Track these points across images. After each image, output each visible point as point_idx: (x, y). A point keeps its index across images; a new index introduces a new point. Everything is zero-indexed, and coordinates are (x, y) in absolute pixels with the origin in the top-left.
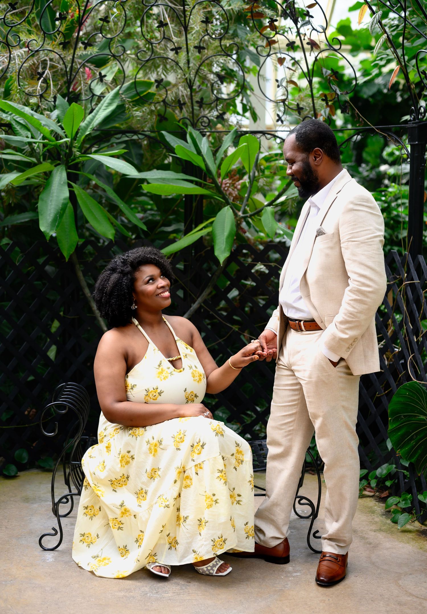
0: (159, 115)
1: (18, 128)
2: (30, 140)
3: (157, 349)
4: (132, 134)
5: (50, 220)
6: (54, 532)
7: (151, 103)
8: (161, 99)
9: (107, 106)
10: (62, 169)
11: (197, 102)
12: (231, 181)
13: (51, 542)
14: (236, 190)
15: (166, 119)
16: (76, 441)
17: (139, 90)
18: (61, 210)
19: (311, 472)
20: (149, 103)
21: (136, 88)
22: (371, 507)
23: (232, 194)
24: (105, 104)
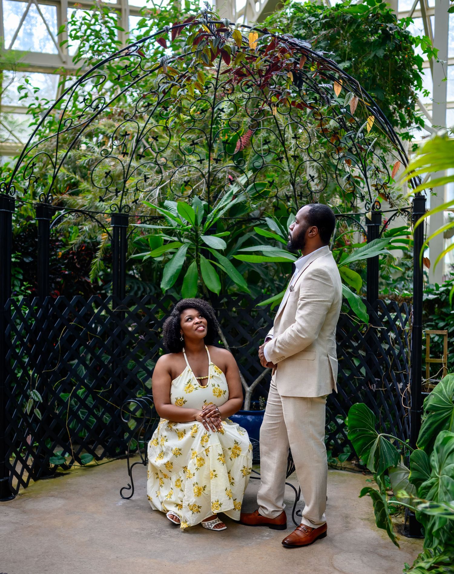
0: (274, 206)
1: (170, 219)
3: (191, 370)
5: (167, 280)
6: (128, 487)
7: (267, 198)
8: (273, 195)
10: (186, 246)
11: (298, 195)
15: (279, 209)
17: (258, 189)
18: (175, 273)
20: (264, 198)
21: (255, 188)
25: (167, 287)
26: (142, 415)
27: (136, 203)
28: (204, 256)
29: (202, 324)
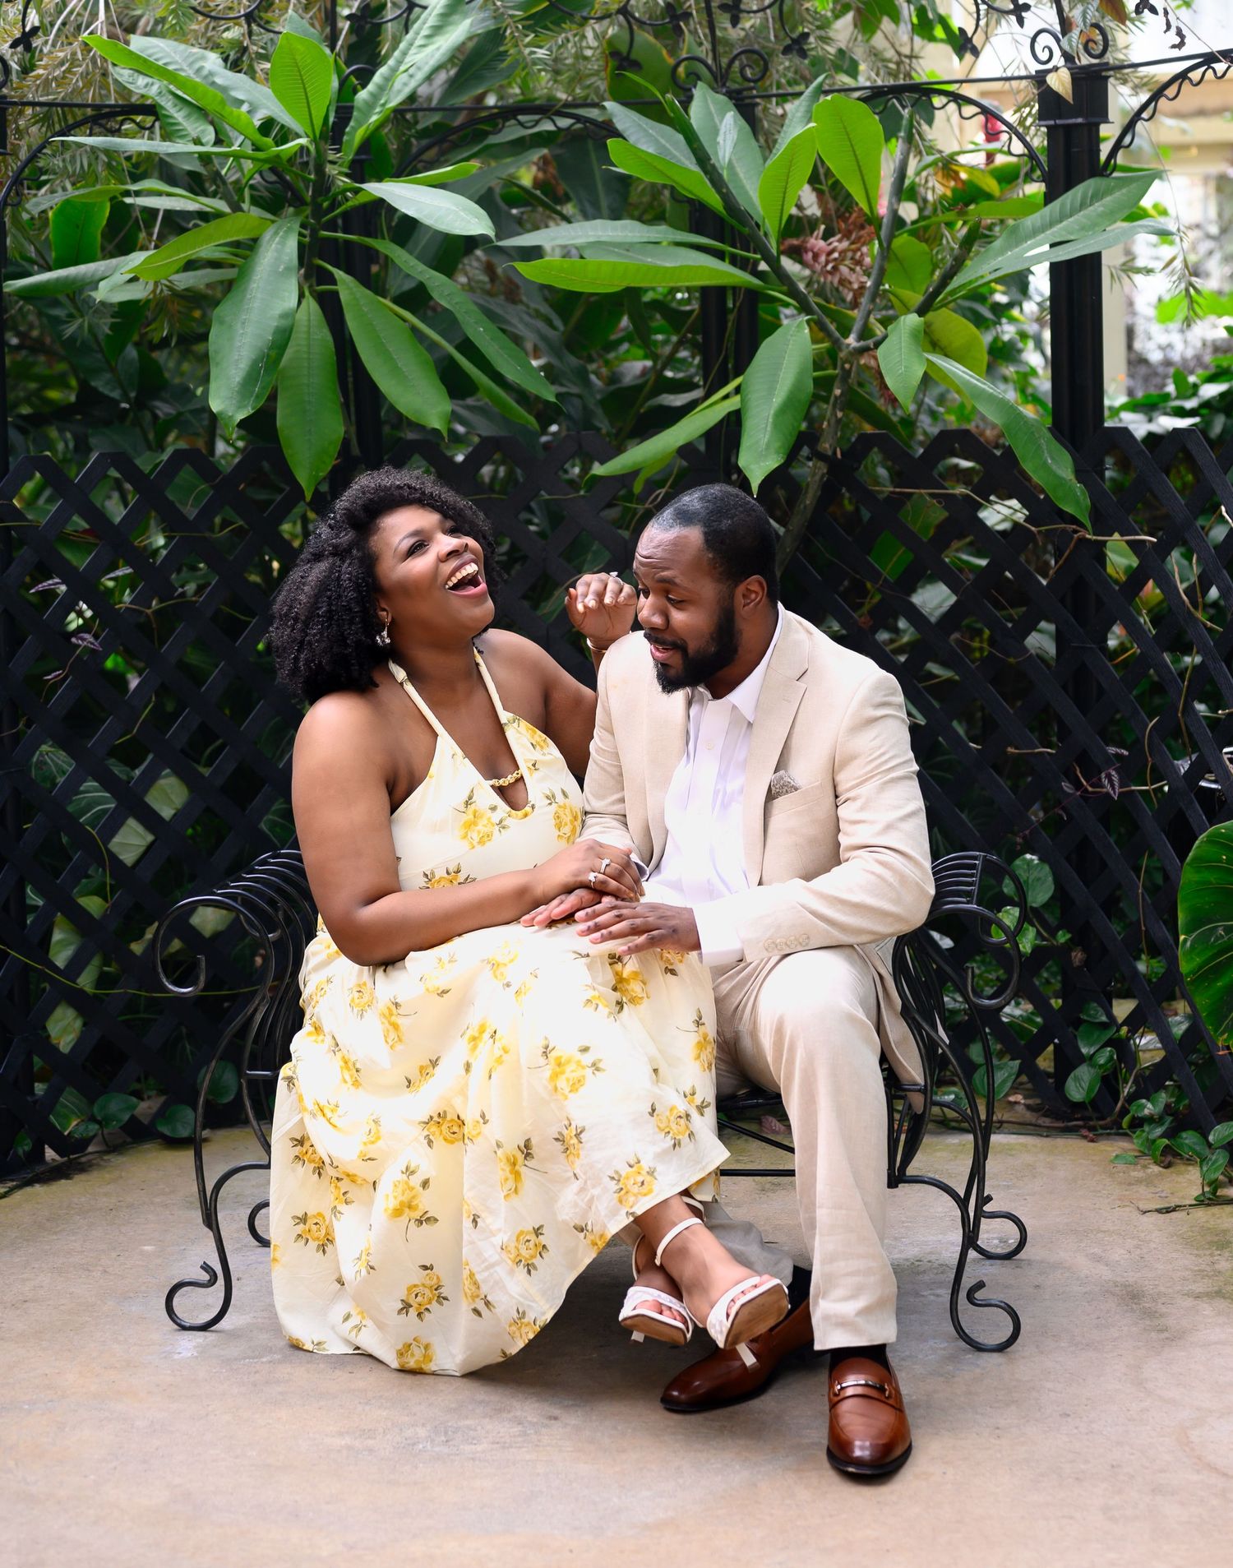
0: (615, 54)
1: (179, 115)
2: (208, 149)
3: (459, 752)
4: (537, 117)
5: (238, 379)
6: (205, 1277)
7: (586, 19)
8: (614, 6)
9: (428, 37)
10: (290, 230)
12: (845, 244)
13: (198, 1305)
14: (858, 268)
15: (636, 65)
16: (256, 1010)
18: (270, 348)
19: (1084, 1132)
20: (578, 18)
22: (1225, 1232)
23: (850, 283)
24: (425, 32)
25: (240, 407)
26: (103, 981)
27: (28, 48)
28: (348, 272)
29: (468, 556)
